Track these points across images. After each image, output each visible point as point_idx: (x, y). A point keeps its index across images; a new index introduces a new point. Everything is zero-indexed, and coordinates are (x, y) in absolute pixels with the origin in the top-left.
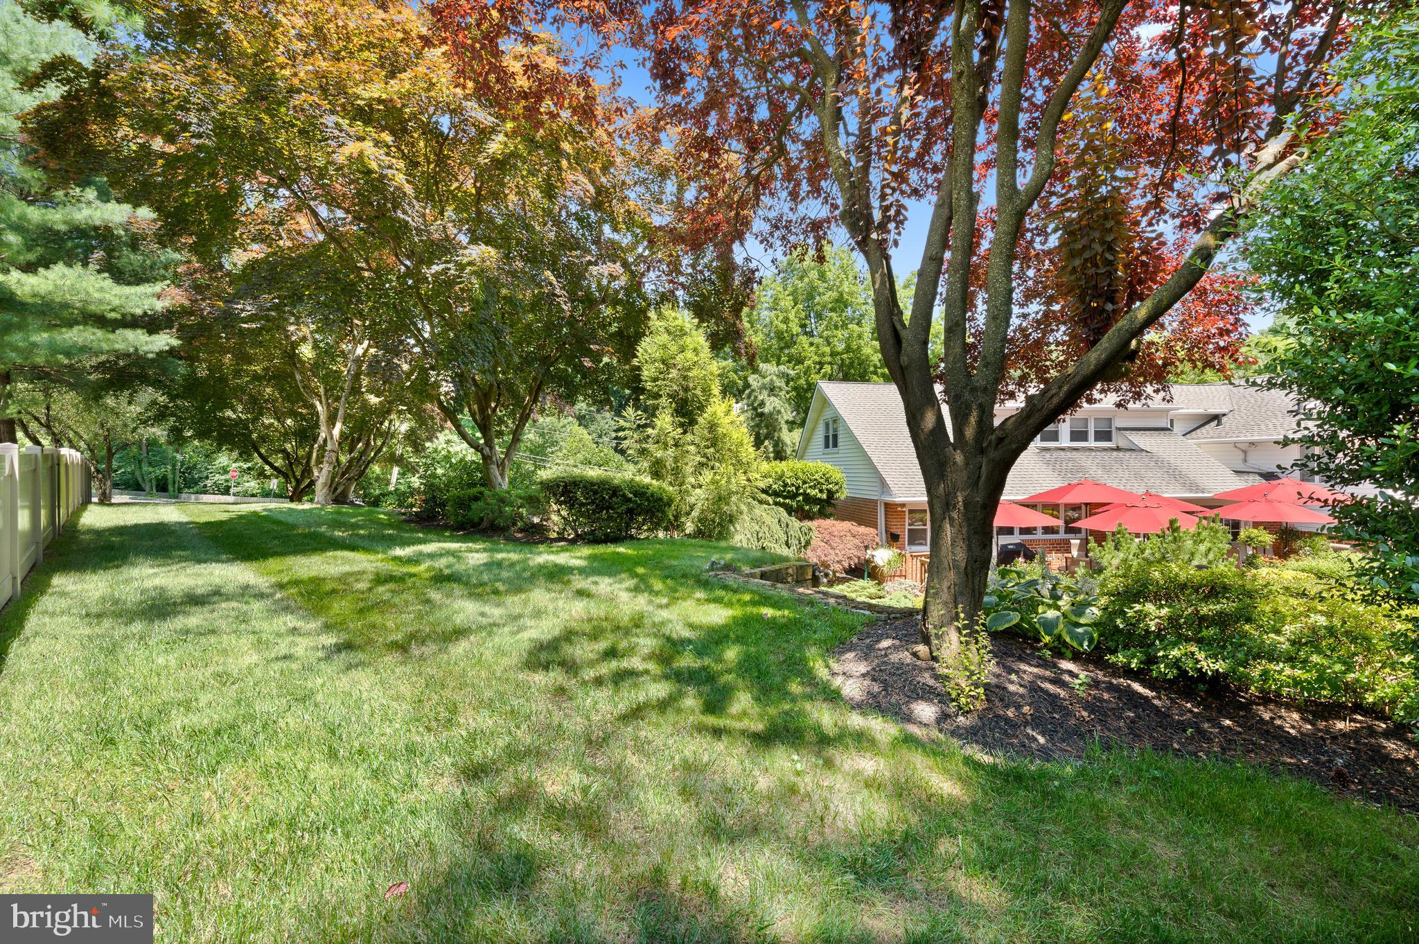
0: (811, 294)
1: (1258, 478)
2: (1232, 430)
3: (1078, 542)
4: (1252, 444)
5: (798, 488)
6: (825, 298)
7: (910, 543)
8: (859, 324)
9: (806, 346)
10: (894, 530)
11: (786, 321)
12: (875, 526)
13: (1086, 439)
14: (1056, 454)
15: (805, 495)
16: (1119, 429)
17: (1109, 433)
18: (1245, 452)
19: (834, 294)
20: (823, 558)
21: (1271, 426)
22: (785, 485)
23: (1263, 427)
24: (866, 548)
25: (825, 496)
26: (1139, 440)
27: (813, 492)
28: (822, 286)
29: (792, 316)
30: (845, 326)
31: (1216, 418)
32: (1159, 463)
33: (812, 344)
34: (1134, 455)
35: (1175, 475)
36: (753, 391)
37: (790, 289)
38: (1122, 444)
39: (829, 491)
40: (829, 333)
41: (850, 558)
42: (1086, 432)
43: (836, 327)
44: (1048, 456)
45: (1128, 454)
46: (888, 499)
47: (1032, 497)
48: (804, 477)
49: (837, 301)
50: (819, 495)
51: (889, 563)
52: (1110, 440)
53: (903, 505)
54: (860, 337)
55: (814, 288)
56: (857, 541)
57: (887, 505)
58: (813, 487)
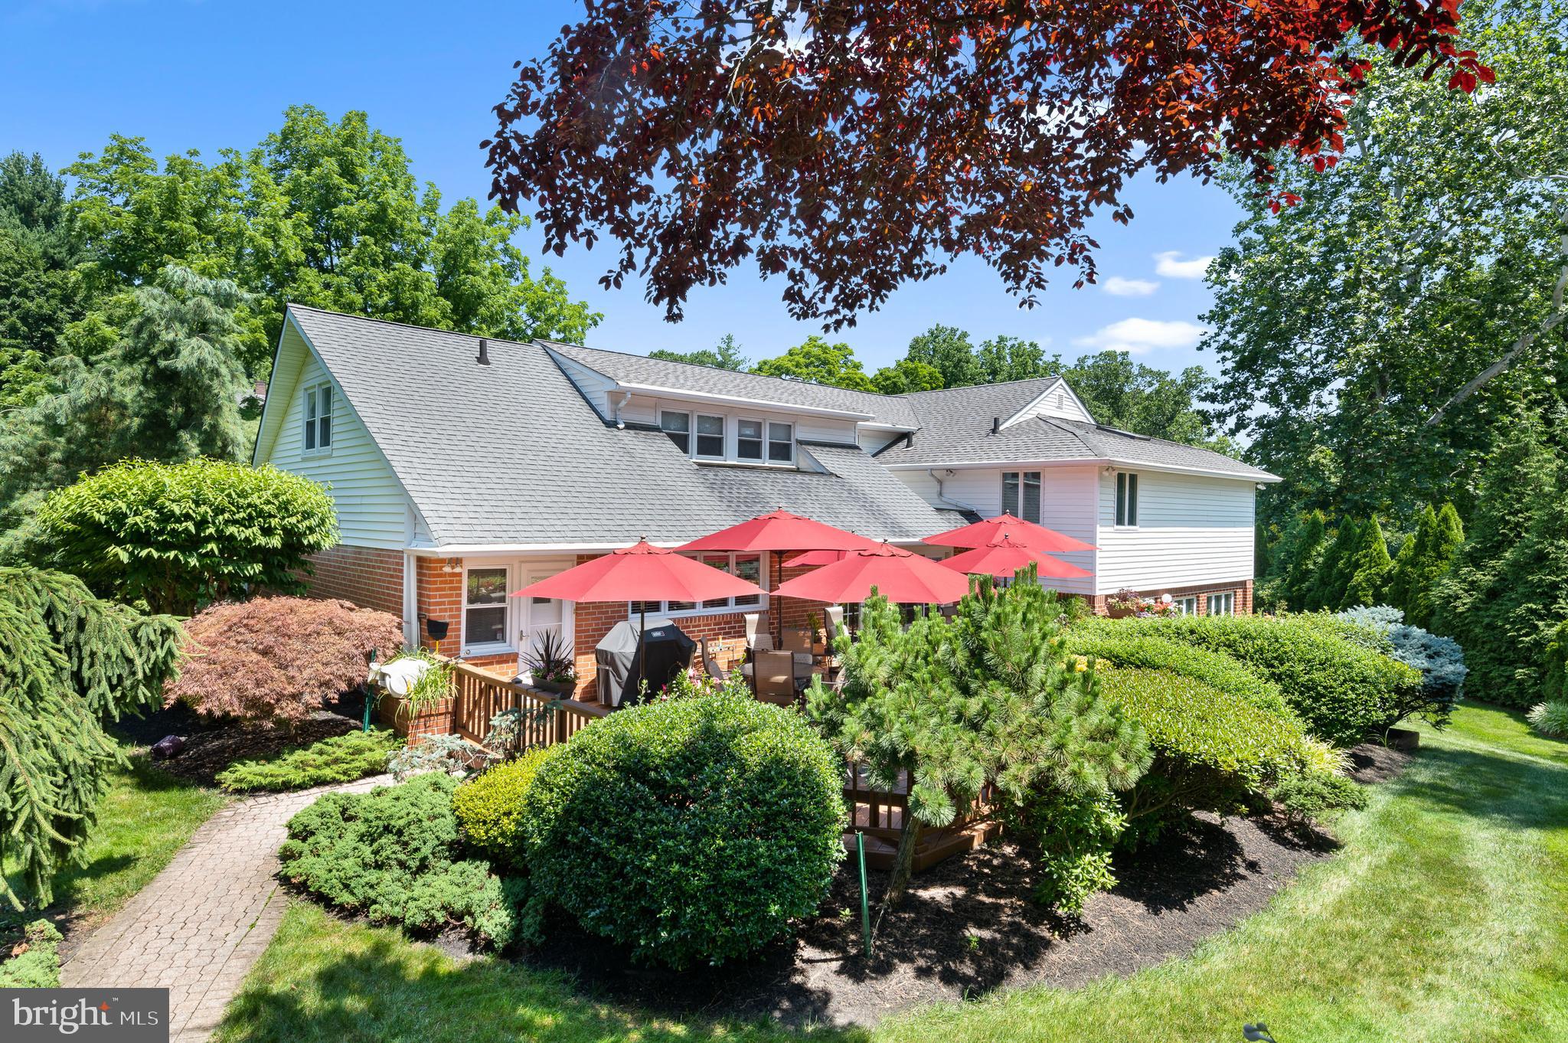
0: (327, 199)
1: (959, 517)
2: (927, 452)
3: (756, 617)
4: (950, 471)
5: (202, 524)
6: (353, 209)
7: (469, 641)
8: (417, 265)
9: (317, 288)
10: (435, 615)
11: (273, 232)
12: (395, 607)
13: (758, 456)
14: (722, 473)
15: (220, 537)
16: (800, 443)
17: (787, 447)
18: (940, 482)
19: (372, 207)
20: (252, 691)
21: (969, 448)
22: (166, 517)
23: (960, 449)
24: (369, 657)
25: (276, 542)
26: (829, 460)
27: (240, 533)
28: (346, 189)
29: (286, 227)
30: (387, 264)
31: (904, 436)
32: (854, 494)
33: (327, 286)
34: (822, 480)
35: (873, 510)
36: (149, 320)
37: (287, 185)
38: (803, 466)
39: (288, 532)
40: (362, 269)
41: (326, 684)
42: (758, 445)
43: (375, 264)
44: (711, 475)
45: (815, 478)
46: (426, 549)
47: (693, 543)
48: (220, 499)
49: (373, 218)
50: (262, 540)
51: (421, 687)
52: (787, 457)
53: (456, 561)
54: (416, 286)
55: (330, 189)
56: (346, 645)
57: (420, 560)
58: (248, 522)
